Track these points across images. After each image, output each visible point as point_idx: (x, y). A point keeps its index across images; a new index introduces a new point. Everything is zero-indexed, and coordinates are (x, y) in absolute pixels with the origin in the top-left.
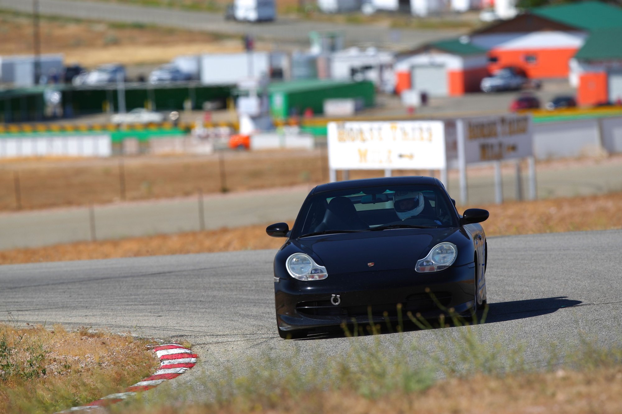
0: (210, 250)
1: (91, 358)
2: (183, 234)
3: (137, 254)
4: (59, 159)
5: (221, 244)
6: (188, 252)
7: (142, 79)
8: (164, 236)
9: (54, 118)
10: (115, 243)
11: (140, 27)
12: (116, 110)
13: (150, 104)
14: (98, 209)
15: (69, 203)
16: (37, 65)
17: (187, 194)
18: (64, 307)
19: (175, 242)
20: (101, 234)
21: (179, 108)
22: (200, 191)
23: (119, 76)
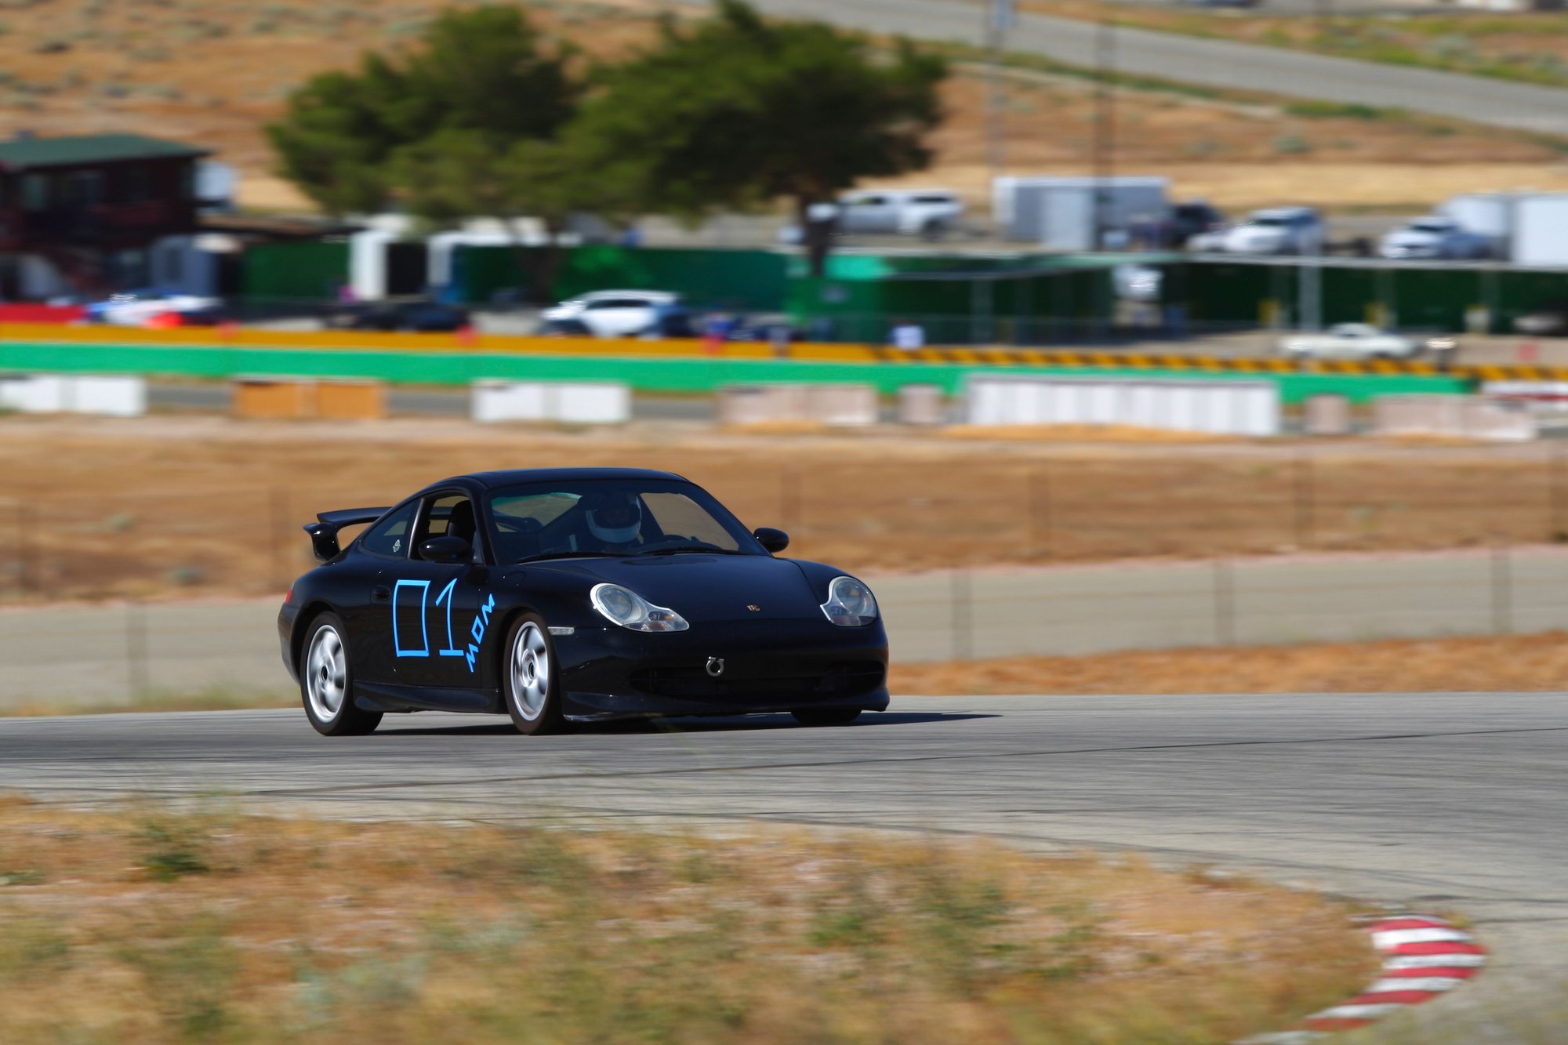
0: (1519, 684)
1: (1214, 940)
2: (1454, 641)
3: (1336, 685)
4: (1150, 438)
5: (1546, 673)
6: (1463, 687)
7: (1363, 247)
8: (1402, 643)
9: (1136, 334)
10: (1280, 652)
11: (1362, 113)
12: (1295, 323)
13: (1382, 314)
14: (1242, 567)
15: (1167, 550)
16: (1102, 198)
17: (1469, 542)
18: (1149, 808)
19: (1430, 661)
20: (1245, 630)
21: (1455, 326)
22: (1503, 536)
23: (1305, 237)
